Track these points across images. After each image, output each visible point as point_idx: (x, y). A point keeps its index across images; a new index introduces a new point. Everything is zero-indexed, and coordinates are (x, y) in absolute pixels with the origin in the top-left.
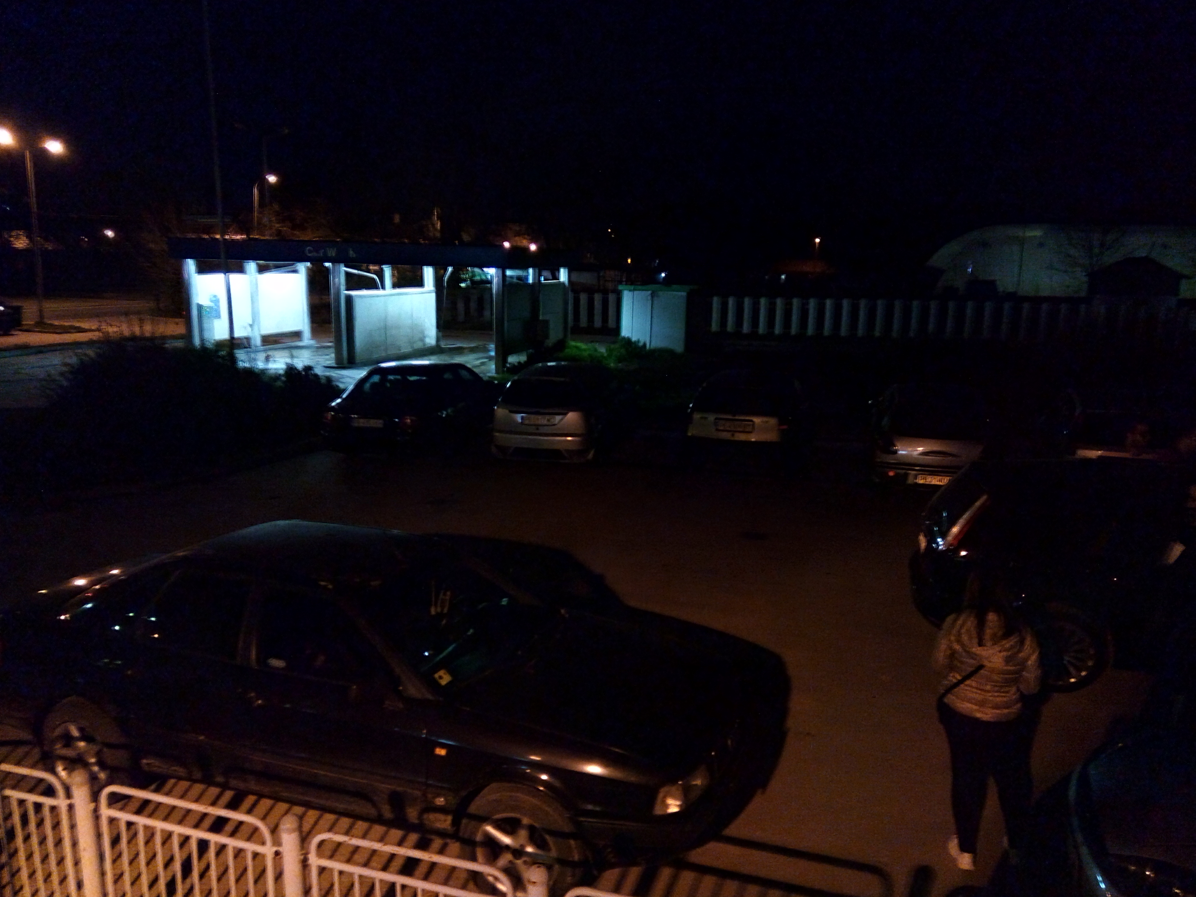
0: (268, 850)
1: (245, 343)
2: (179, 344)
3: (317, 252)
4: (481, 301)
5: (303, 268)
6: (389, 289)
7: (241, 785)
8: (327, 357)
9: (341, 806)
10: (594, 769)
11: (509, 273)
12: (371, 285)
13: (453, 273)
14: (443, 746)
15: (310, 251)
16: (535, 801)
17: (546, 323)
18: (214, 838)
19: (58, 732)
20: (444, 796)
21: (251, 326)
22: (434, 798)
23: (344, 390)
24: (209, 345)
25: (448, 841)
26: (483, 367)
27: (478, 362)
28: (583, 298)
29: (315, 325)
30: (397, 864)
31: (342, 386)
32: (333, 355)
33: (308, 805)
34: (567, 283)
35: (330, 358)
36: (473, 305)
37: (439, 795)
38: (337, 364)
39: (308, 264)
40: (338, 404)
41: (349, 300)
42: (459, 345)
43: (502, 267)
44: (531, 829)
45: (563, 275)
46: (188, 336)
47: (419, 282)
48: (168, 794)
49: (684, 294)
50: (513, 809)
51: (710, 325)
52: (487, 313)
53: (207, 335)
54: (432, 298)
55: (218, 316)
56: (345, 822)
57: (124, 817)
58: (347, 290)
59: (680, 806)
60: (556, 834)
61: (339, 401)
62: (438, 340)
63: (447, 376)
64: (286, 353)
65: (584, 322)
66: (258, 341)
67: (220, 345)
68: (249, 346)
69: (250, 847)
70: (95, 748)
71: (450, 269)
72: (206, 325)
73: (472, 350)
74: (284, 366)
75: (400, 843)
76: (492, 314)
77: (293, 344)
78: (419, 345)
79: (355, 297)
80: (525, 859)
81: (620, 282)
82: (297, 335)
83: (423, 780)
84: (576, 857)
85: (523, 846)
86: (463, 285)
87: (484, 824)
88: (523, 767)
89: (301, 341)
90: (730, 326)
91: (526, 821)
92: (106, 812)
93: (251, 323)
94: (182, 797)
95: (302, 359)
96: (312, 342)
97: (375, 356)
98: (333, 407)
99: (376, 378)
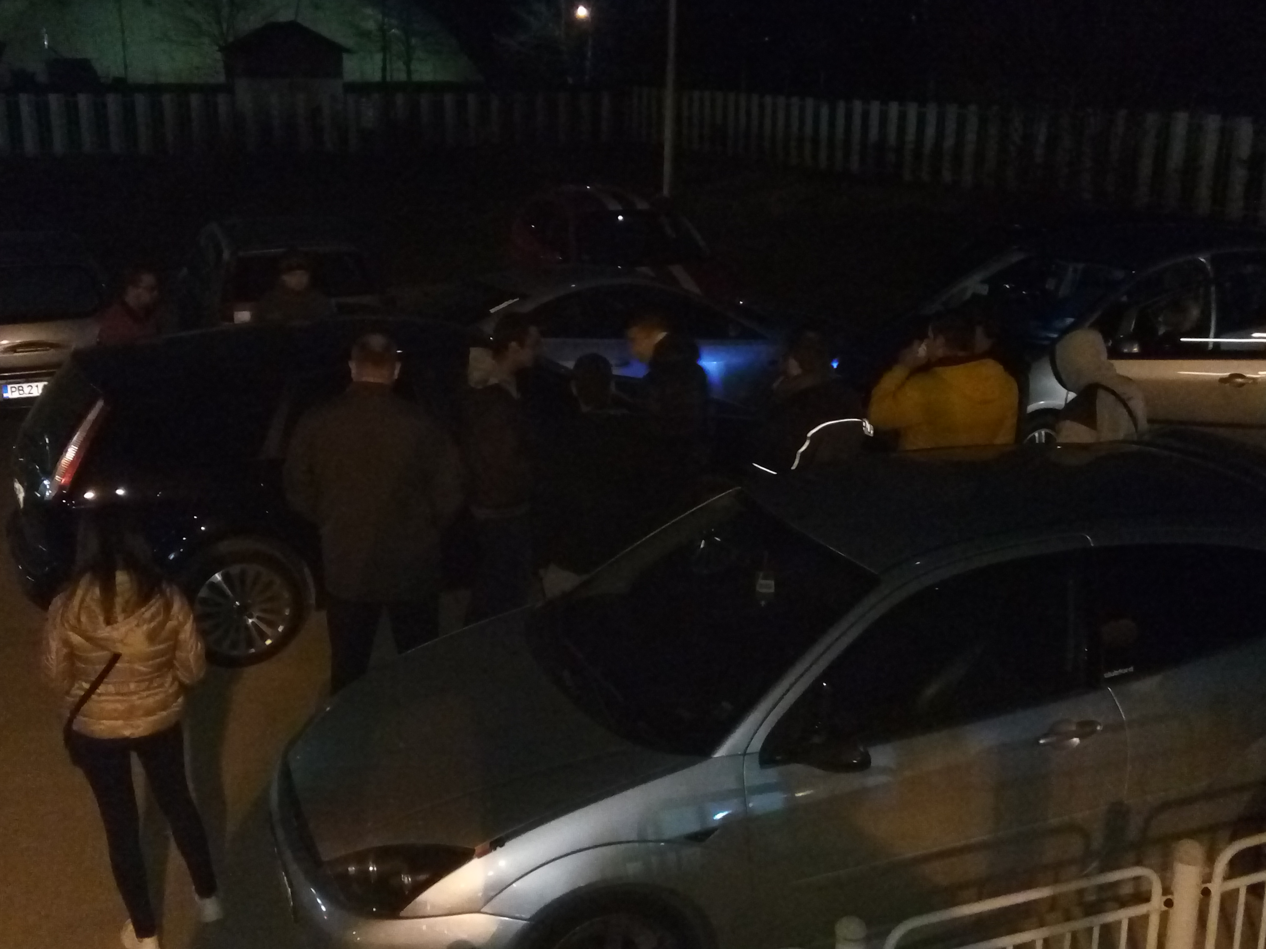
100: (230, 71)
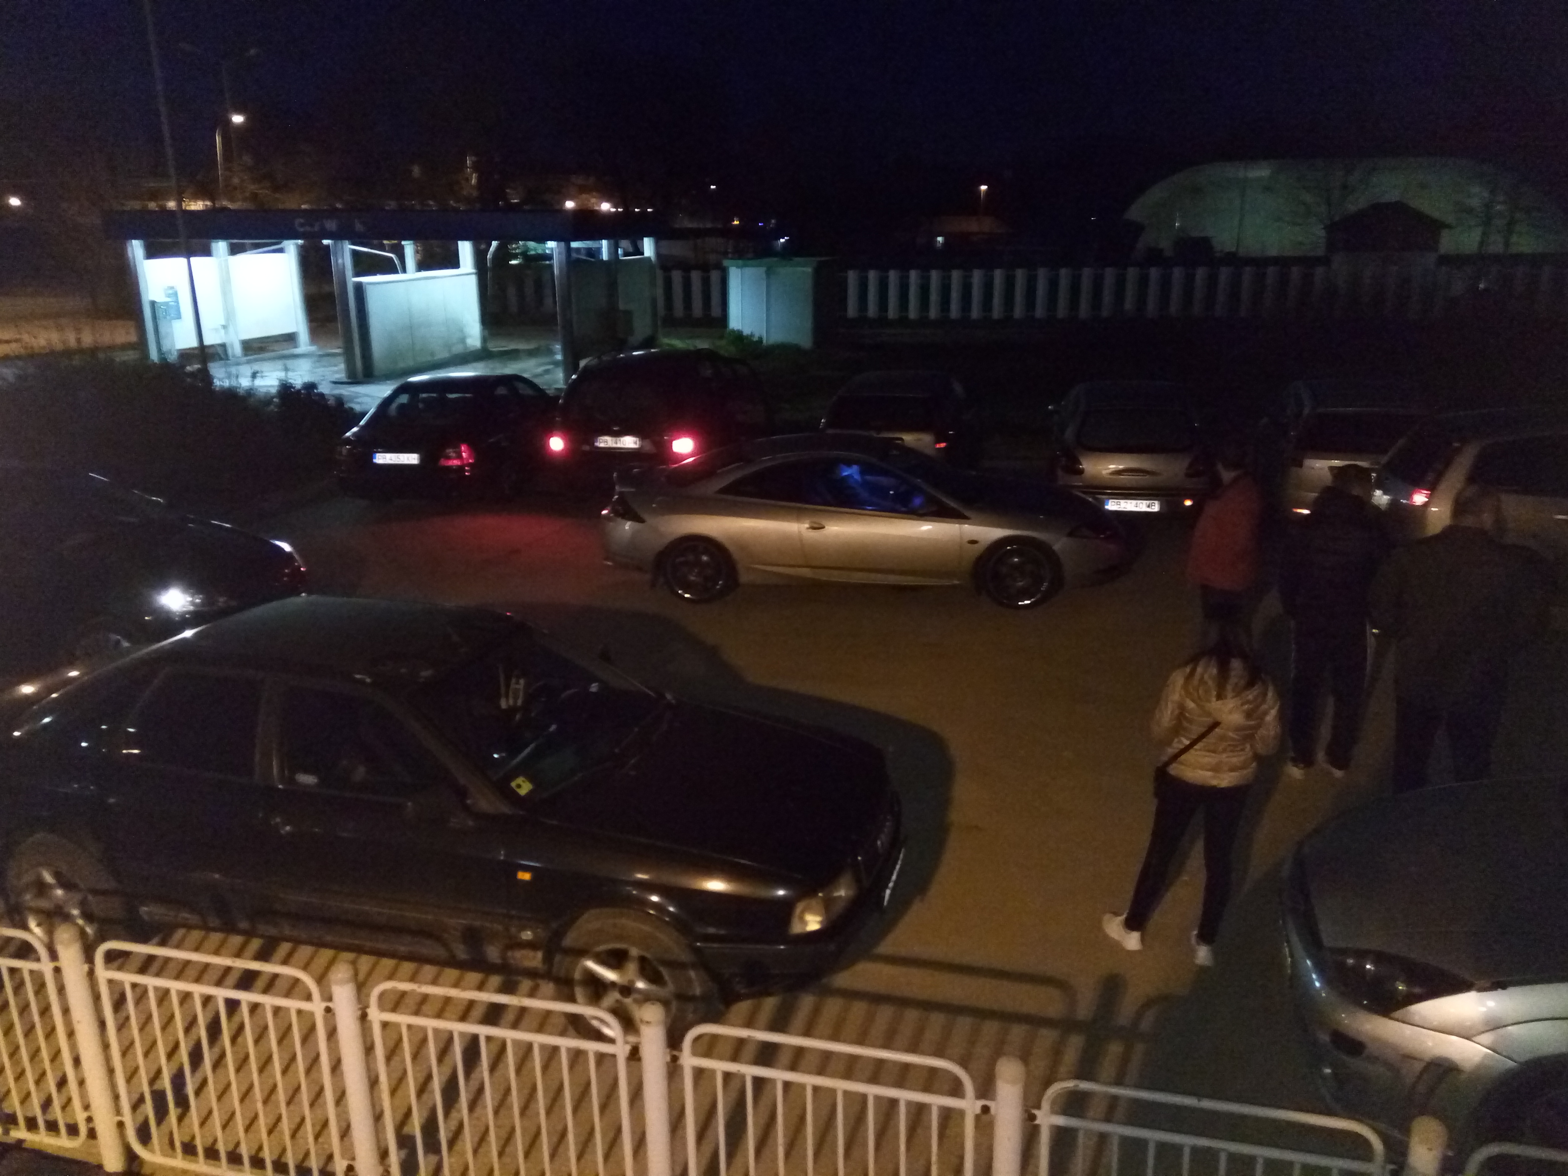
0: (317, 1007)
1: (219, 353)
2: (131, 356)
3: (312, 226)
4: (539, 285)
5: (291, 247)
6: (412, 272)
7: (272, 931)
8: (336, 368)
9: (402, 949)
10: (716, 885)
11: (574, 245)
12: (388, 267)
13: (498, 248)
14: (526, 869)
15: (302, 225)
16: (646, 928)
17: (628, 314)
18: (245, 997)
19: (27, 878)
20: (531, 928)
21: (224, 327)
22: (520, 931)
23: (363, 414)
24: (173, 358)
25: (540, 982)
26: (547, 377)
27: (540, 370)
28: (677, 276)
29: (314, 324)
30: (477, 1012)
31: (357, 408)
32: (342, 366)
33: (360, 950)
34: (653, 259)
35: (338, 370)
36: (529, 289)
37: (524, 928)
38: (349, 377)
39: (300, 242)
40: (354, 434)
41: (359, 289)
42: (512, 346)
43: (564, 238)
44: (643, 961)
45: (648, 247)
46: (142, 344)
47: (453, 262)
48: (178, 946)
49: (809, 270)
50: (620, 938)
51: (846, 310)
52: (548, 301)
53: (166, 346)
54: (472, 283)
55: (179, 316)
56: (408, 967)
57: (127, 978)
58: (357, 274)
59: (821, 922)
60: (673, 965)
61: (355, 429)
62: (484, 340)
63: (501, 391)
64: (279, 364)
65: (679, 310)
66: (237, 350)
67: (186, 355)
68: (227, 357)
69: (292, 1004)
70: (78, 897)
71: (494, 244)
72: (163, 330)
73: (531, 354)
74: (276, 383)
75: (480, 987)
76: (555, 302)
77: (286, 352)
78: (458, 349)
79: (367, 286)
80: (636, 996)
81: (725, 254)
82: (290, 338)
83: (505, 911)
84: (698, 991)
85: (632, 982)
86: (513, 262)
87: (583, 959)
88: (628, 888)
89: (296, 347)
90: (872, 311)
91: (634, 952)
92: (103, 974)
93: (223, 323)
94: (197, 949)
95: (299, 373)
96: (313, 348)
97: (402, 365)
98: (348, 438)
99: (404, 399)
100: (1331, 246)
